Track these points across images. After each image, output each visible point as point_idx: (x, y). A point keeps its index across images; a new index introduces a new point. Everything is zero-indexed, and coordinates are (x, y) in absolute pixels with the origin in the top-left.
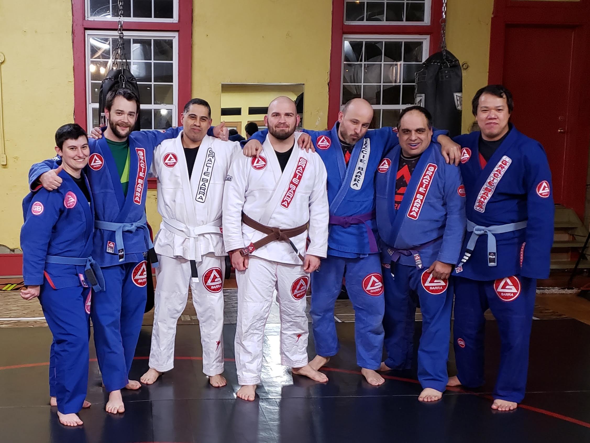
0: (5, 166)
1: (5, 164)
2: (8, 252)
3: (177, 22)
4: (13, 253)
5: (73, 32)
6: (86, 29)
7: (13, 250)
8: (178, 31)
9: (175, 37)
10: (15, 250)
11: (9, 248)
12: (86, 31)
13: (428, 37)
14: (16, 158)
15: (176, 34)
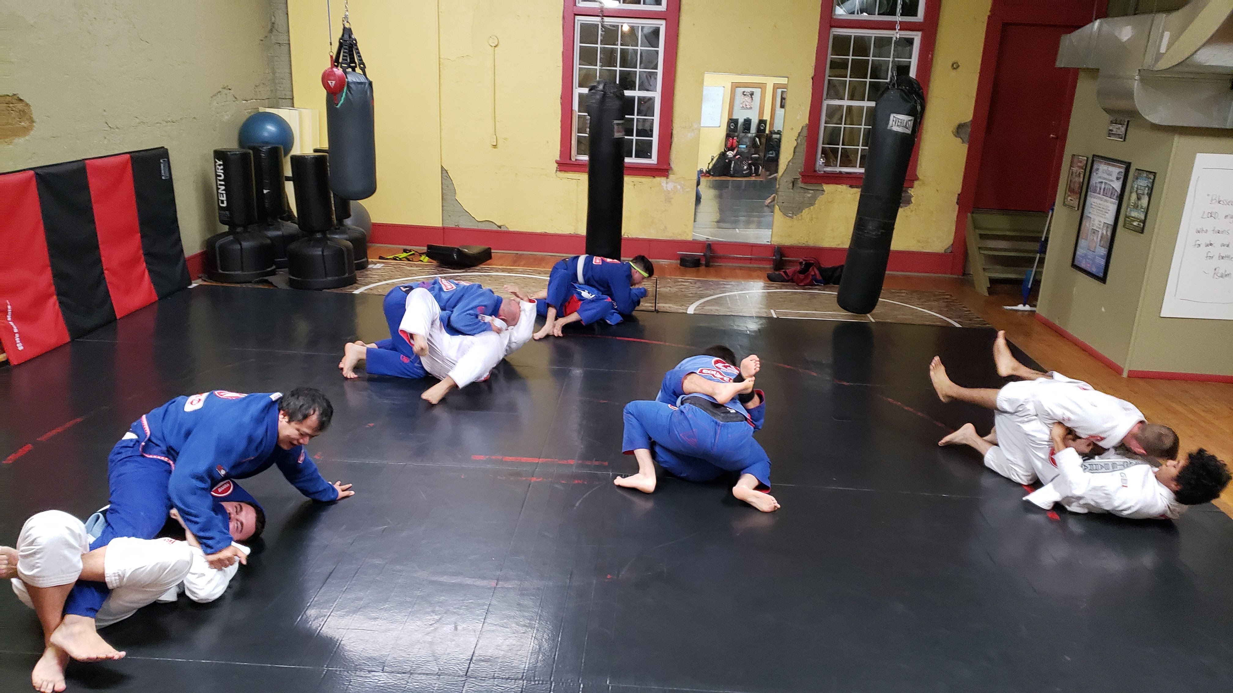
0: (495, 146)
1: (495, 144)
2: (495, 228)
3: (665, 10)
4: (500, 229)
5: (564, 17)
6: (576, 15)
7: (500, 227)
8: (665, 19)
9: (662, 25)
10: (502, 227)
11: (496, 225)
12: (576, 16)
13: (919, 34)
14: (505, 139)
15: (663, 22)
